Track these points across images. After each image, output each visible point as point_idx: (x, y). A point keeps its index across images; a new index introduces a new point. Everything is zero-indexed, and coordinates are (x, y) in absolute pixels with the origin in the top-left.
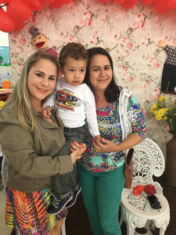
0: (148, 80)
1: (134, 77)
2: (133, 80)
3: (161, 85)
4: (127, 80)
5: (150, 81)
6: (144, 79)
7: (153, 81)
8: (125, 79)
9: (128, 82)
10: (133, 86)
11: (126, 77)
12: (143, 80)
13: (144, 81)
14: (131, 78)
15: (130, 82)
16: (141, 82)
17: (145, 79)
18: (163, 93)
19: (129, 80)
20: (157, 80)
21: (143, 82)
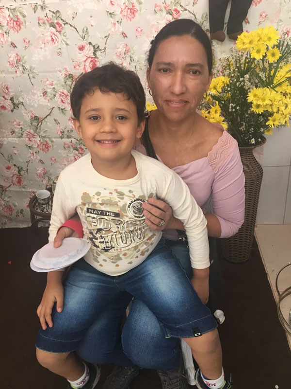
0: (174, 8)
1: (137, 6)
2: (136, 14)
3: (208, 20)
4: (121, 16)
5: (179, 12)
6: (163, 9)
7: (186, 10)
8: (115, 13)
9: (124, 19)
10: (139, 30)
11: (116, 7)
12: (161, 10)
13: (164, 12)
14: (131, 9)
15: (129, 21)
16: (158, 16)
17: (165, 8)
18: (217, 41)
19: (125, 14)
20: (195, 6)
21: (161, 16)
